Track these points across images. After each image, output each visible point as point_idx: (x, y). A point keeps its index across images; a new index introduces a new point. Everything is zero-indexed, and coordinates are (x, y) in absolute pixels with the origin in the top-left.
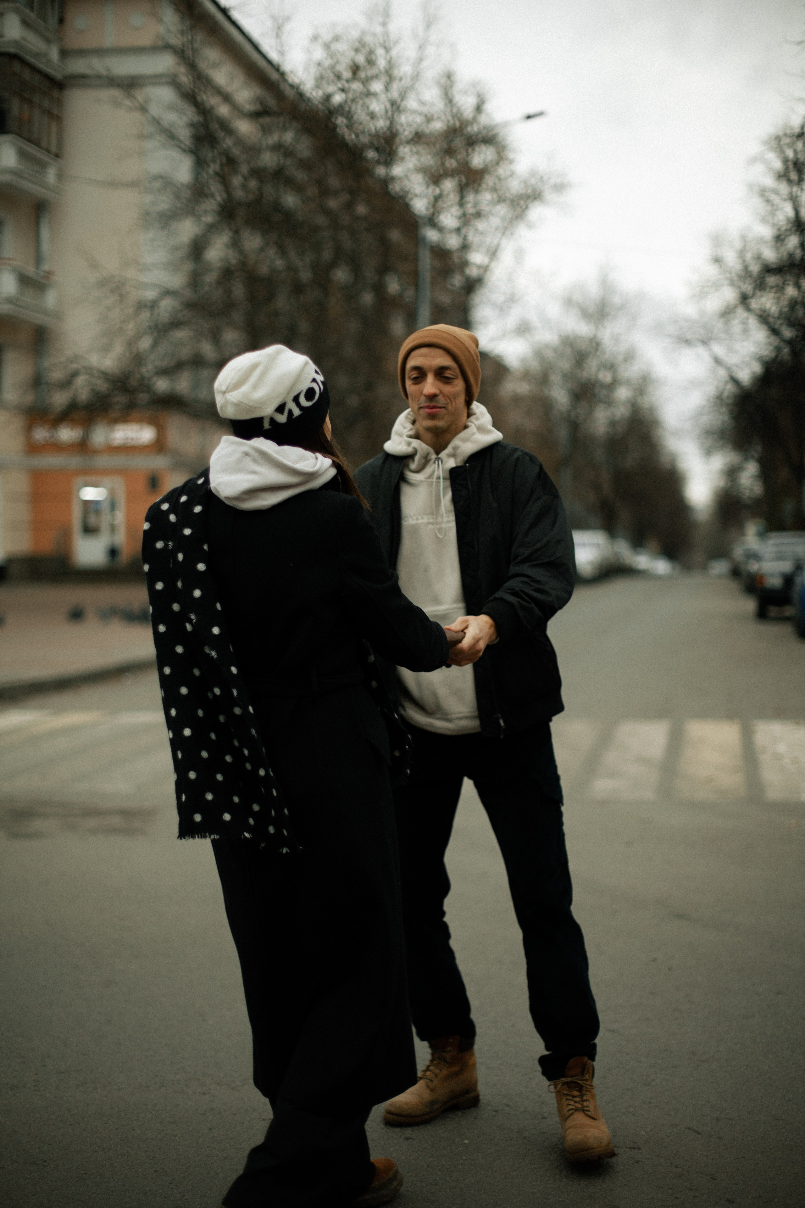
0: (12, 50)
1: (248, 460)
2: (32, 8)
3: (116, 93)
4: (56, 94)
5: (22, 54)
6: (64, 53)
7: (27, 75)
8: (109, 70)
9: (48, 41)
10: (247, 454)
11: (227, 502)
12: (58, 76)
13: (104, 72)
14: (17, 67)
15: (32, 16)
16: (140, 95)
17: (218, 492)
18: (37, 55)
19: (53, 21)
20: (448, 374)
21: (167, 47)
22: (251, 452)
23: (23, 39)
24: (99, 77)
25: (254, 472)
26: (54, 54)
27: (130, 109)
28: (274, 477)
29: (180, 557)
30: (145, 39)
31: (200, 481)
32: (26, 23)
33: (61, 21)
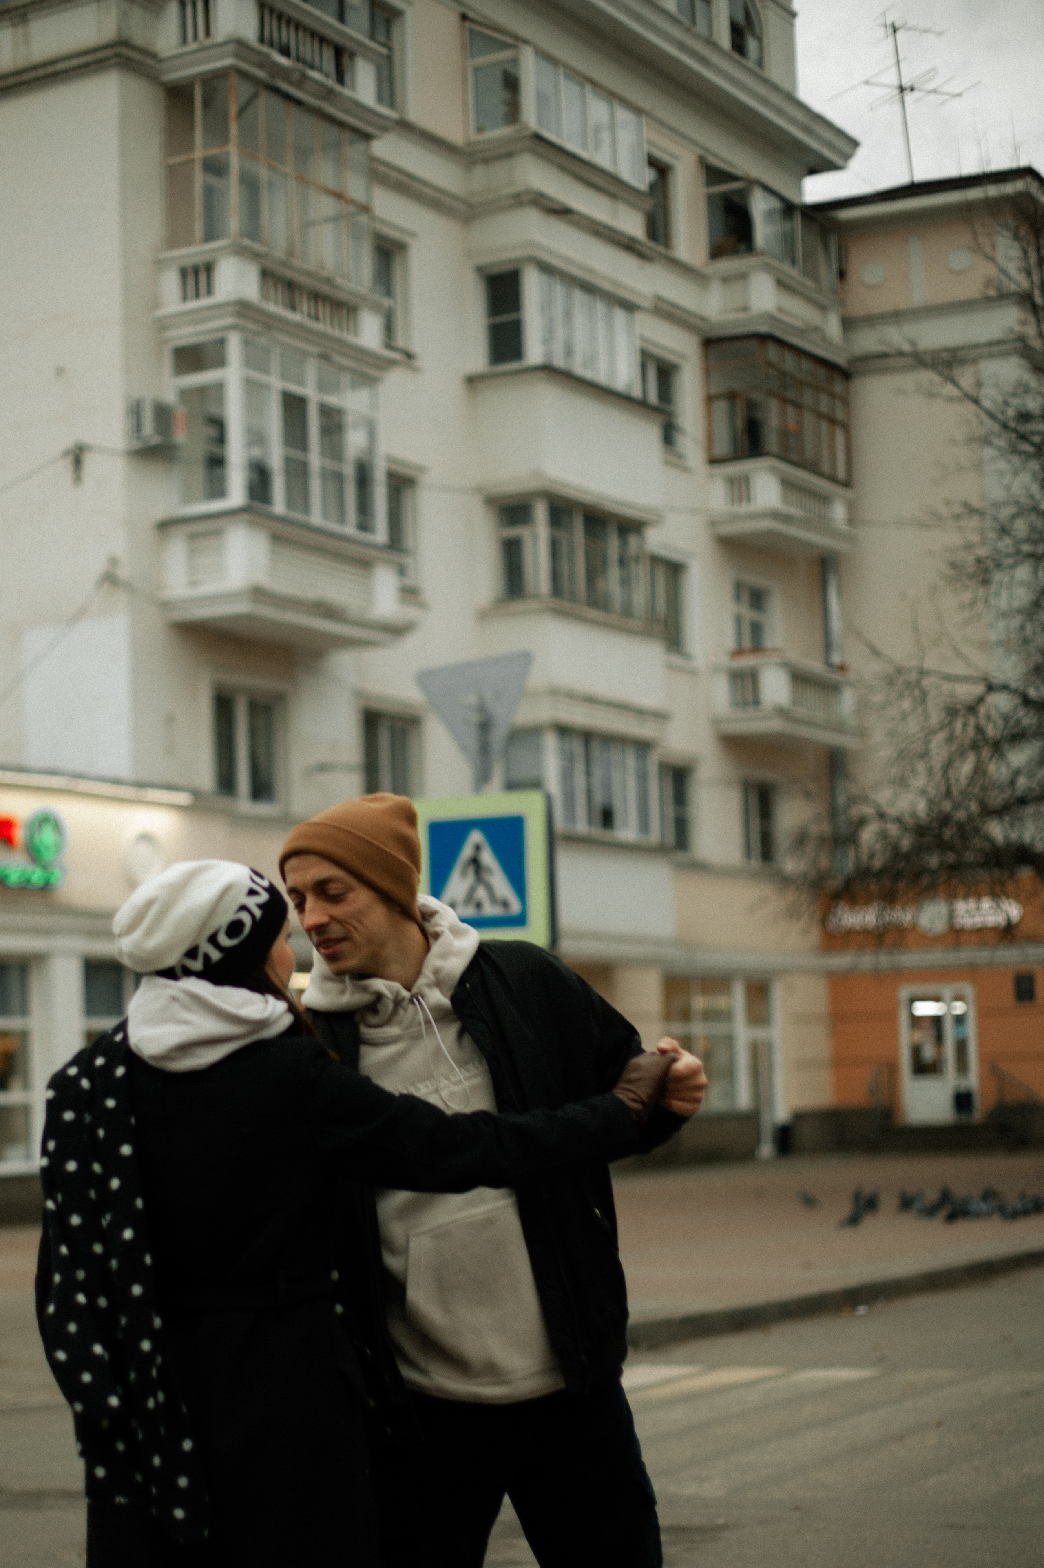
0: (763, 328)
1: (176, 1006)
2: (793, 261)
3: (927, 377)
4: (838, 387)
5: (779, 333)
6: (848, 324)
7: (790, 363)
8: (913, 343)
9: (823, 308)
10: (174, 999)
11: (152, 1063)
12: (840, 359)
13: (906, 348)
14: (772, 352)
15: (793, 272)
16: (966, 377)
17: (139, 1050)
18: (802, 332)
19: (827, 275)
20: (333, 888)
21: (1003, 297)
22: (181, 996)
23: (780, 310)
24: (901, 354)
25: (185, 1022)
26: (833, 327)
27: (950, 399)
28: (211, 1027)
29: (101, 1133)
30: (971, 289)
31: (119, 1038)
32: (782, 284)
33: (842, 275)
